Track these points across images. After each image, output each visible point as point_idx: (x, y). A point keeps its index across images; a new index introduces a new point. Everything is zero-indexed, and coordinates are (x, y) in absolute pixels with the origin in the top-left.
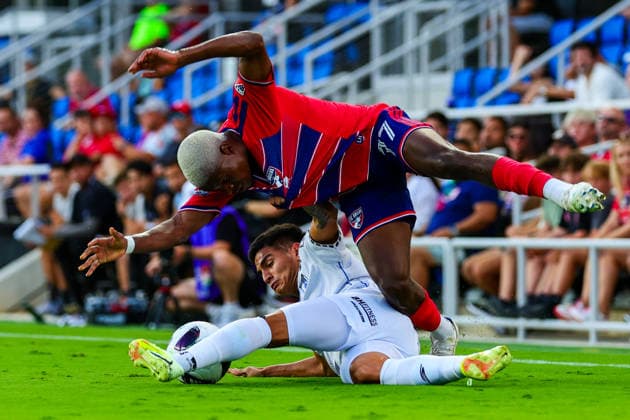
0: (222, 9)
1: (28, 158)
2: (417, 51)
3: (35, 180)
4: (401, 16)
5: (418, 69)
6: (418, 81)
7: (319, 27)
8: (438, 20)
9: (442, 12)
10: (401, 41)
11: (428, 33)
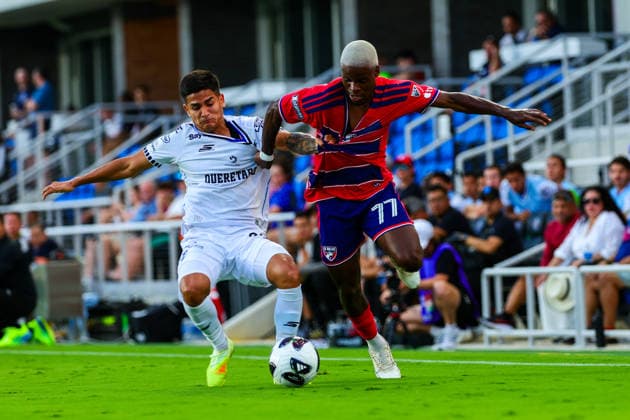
0: (435, 75)
1: (275, 207)
2: (603, 106)
3: (281, 225)
4: (589, 75)
5: (605, 122)
6: (605, 131)
7: (518, 88)
8: (620, 79)
9: (624, 71)
10: (589, 98)
11: (612, 91)
